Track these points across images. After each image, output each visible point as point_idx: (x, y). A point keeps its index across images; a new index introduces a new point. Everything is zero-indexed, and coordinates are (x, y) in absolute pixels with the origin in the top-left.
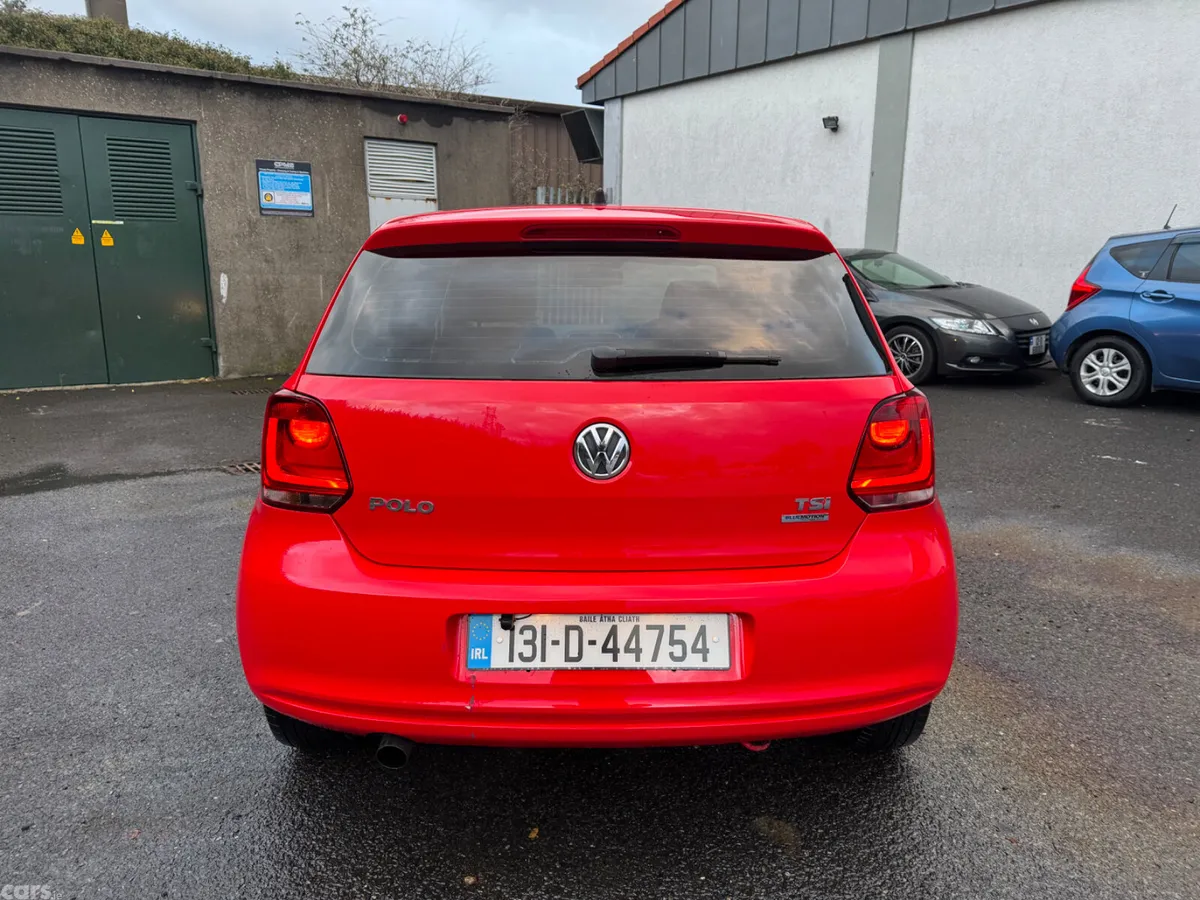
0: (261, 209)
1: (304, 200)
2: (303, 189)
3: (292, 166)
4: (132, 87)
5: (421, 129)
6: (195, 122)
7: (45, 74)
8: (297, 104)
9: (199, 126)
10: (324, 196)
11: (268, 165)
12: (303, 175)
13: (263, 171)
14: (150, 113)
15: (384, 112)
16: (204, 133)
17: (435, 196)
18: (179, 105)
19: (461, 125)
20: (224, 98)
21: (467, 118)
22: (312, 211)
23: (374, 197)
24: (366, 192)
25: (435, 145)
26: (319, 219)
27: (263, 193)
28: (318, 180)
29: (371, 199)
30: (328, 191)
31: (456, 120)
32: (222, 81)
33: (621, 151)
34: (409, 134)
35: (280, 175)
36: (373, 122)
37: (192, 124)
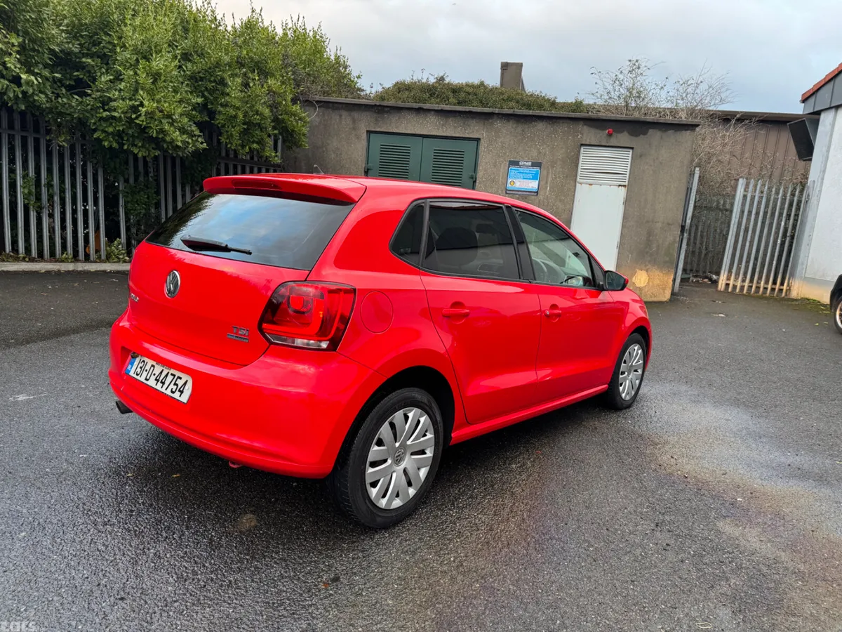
0: (507, 190)
1: (533, 185)
2: (534, 178)
3: (530, 164)
4: (451, 121)
5: (624, 138)
6: (479, 139)
7: (411, 117)
8: (541, 125)
9: (482, 141)
10: (547, 183)
11: (516, 163)
12: (536, 169)
13: (513, 167)
14: (457, 135)
15: (597, 128)
16: (483, 143)
17: (626, 183)
18: (474, 129)
19: (654, 135)
20: (498, 124)
21: (660, 130)
22: (537, 192)
23: (581, 184)
24: (575, 181)
25: (632, 148)
26: (541, 197)
27: (510, 180)
28: (545, 173)
29: (578, 185)
30: (550, 179)
31: (651, 131)
32: (498, 114)
33: (828, 151)
34: (613, 141)
35: (521, 170)
36: (589, 134)
37: (478, 140)
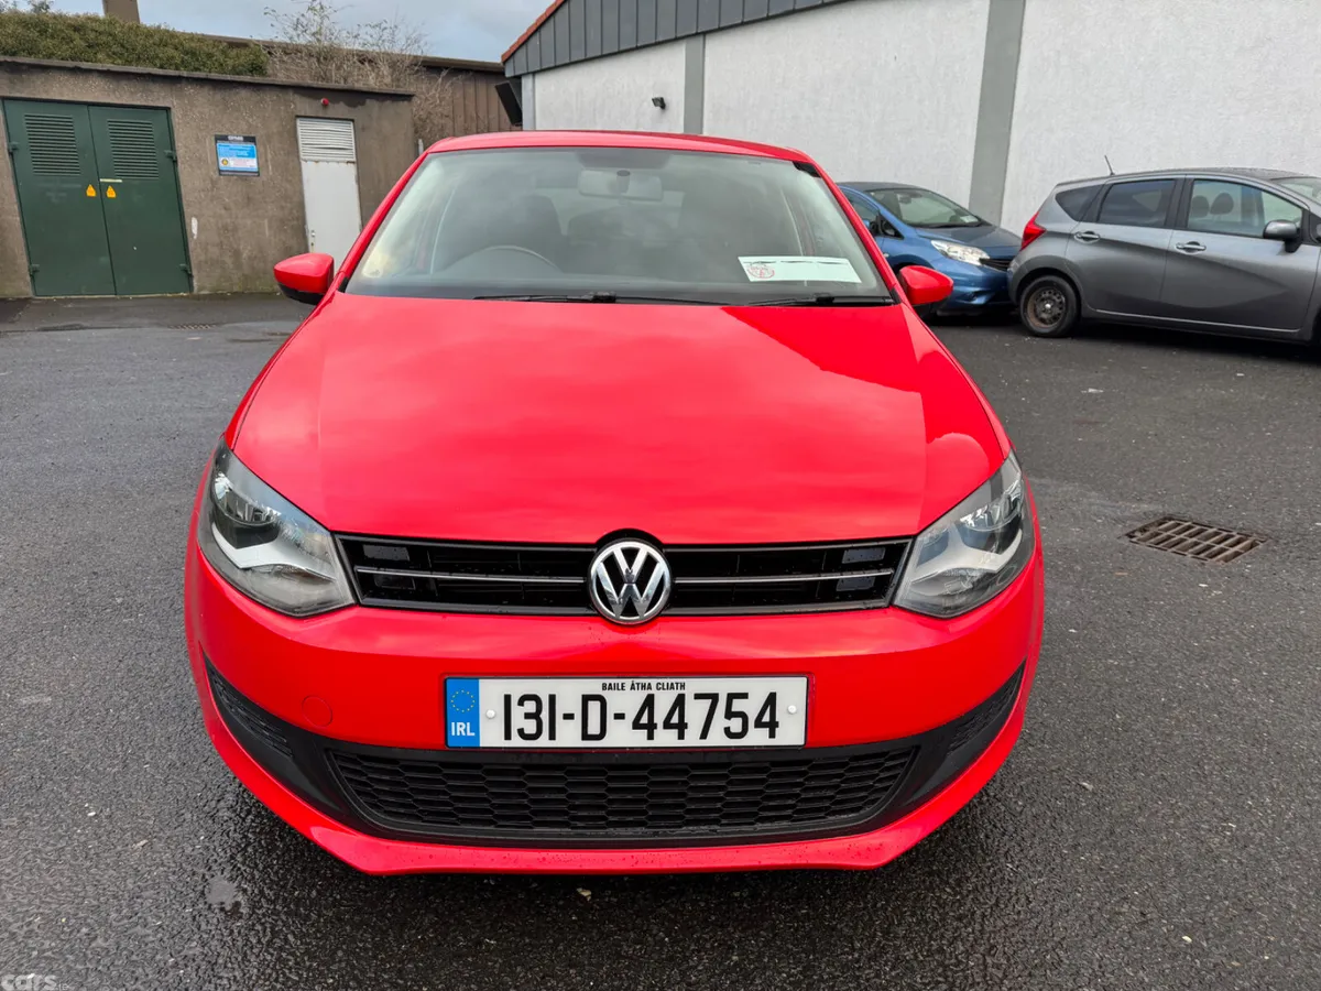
0: (220, 171)
1: (251, 164)
2: (251, 155)
3: (242, 139)
4: (124, 84)
5: (340, 108)
6: (169, 108)
7: (64, 77)
8: (244, 93)
9: (173, 110)
10: (267, 161)
11: (225, 138)
12: (250, 145)
13: (220, 143)
14: (138, 103)
15: (310, 96)
16: (177, 117)
17: (354, 159)
18: (158, 97)
19: (372, 104)
20: (190, 90)
21: (377, 100)
22: (258, 172)
23: (306, 161)
24: (298, 157)
25: (353, 121)
26: (264, 177)
27: (221, 159)
28: (262, 149)
29: (303, 163)
30: (269, 156)
31: (368, 101)
32: (187, 79)
34: (330, 113)
35: (232, 145)
36: (302, 104)
37: (167, 110)
